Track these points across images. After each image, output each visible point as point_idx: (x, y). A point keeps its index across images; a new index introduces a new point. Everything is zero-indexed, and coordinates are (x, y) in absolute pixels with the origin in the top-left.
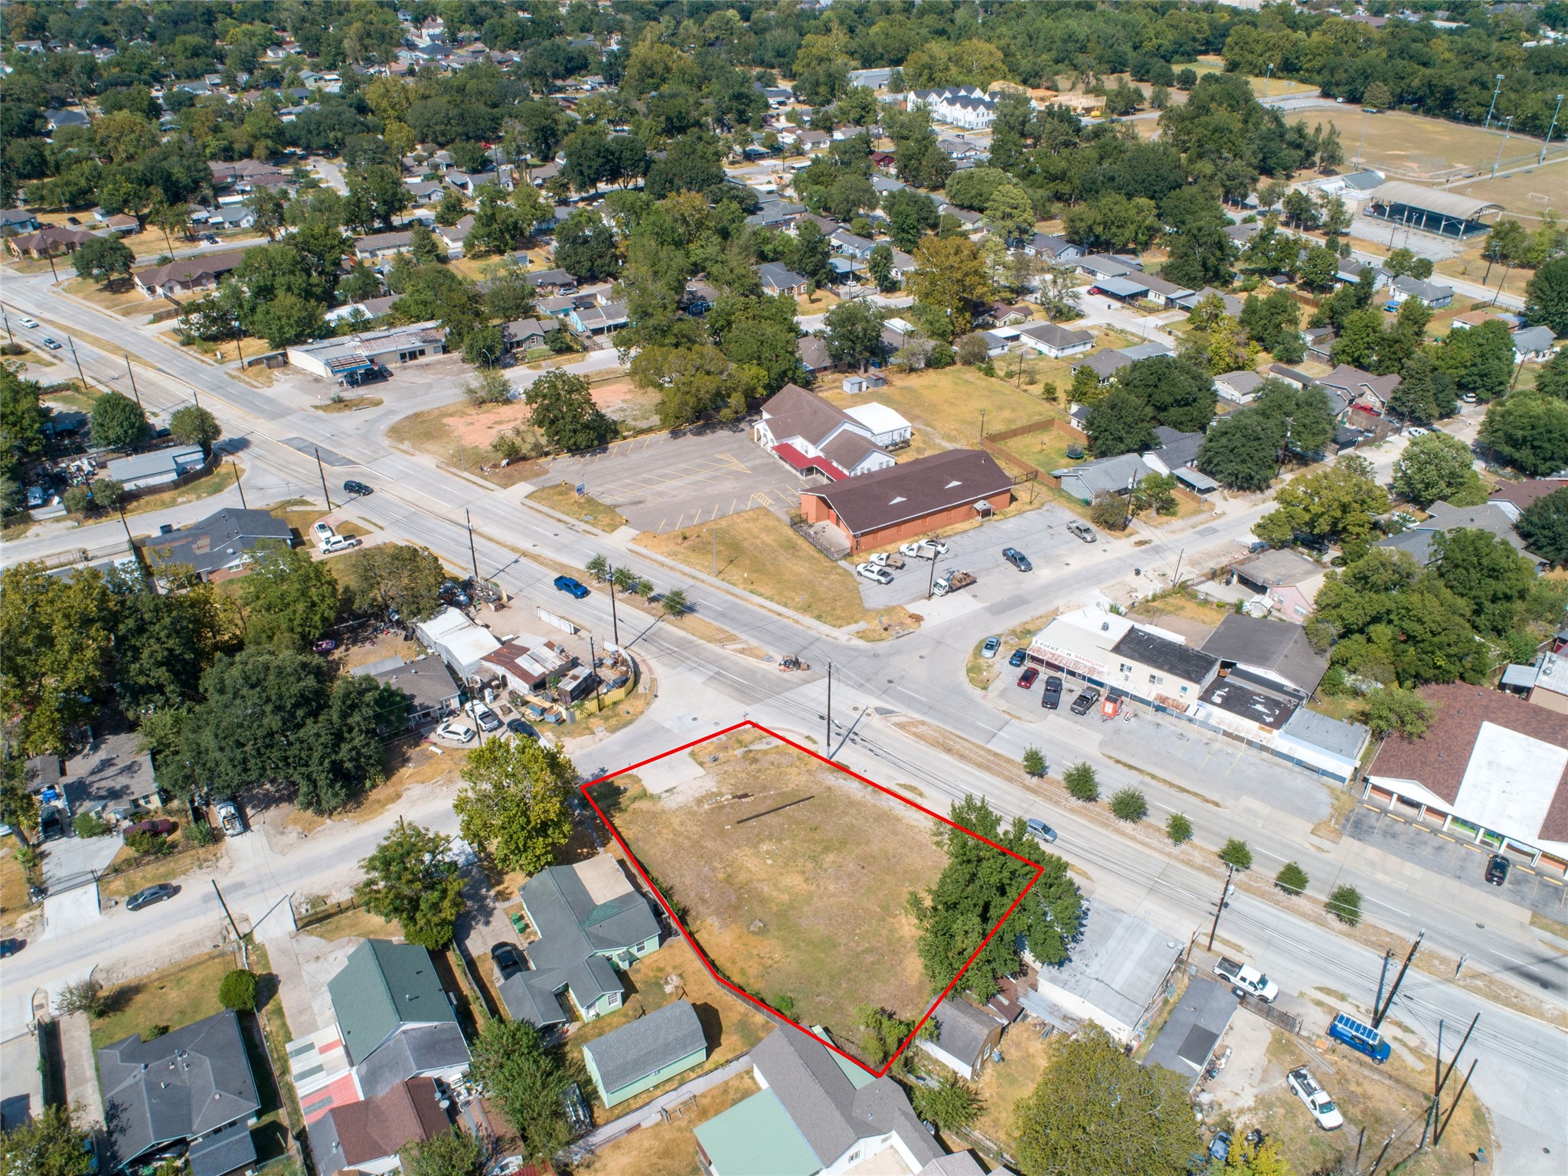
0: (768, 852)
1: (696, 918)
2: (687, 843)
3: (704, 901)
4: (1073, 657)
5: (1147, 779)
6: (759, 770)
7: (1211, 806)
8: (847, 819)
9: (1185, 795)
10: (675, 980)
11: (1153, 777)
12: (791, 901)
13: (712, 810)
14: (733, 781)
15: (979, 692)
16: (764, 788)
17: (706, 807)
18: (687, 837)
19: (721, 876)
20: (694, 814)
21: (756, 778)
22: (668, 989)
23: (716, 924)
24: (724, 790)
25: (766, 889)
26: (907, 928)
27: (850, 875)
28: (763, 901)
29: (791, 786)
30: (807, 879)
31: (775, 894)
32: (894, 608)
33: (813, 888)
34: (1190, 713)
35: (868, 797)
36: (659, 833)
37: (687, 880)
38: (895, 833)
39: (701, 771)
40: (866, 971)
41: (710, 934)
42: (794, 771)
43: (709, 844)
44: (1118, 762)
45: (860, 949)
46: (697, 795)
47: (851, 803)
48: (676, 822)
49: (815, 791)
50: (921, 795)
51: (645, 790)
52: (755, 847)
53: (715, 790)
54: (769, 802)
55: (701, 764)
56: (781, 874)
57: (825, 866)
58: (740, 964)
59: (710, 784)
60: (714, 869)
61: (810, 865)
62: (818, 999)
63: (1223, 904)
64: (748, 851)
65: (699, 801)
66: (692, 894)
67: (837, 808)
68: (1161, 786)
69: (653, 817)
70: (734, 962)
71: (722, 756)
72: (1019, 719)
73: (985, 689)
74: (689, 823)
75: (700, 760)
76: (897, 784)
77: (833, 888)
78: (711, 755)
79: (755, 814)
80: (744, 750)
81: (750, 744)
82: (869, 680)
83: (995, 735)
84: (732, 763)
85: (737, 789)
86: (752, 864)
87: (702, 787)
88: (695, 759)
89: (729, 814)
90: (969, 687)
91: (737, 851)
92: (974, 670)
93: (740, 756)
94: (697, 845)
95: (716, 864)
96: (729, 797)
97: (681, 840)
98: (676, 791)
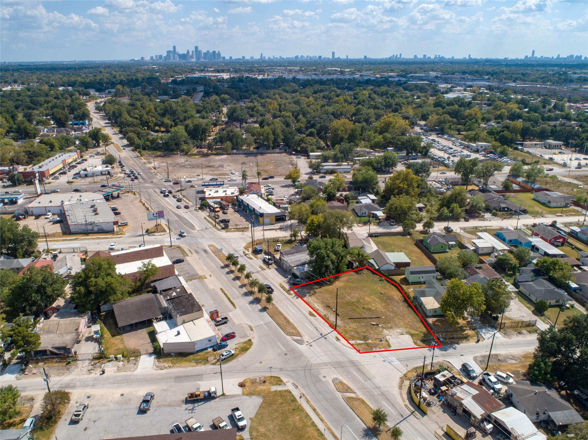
0: (372, 307)
1: (402, 299)
2: (399, 317)
3: (397, 302)
5: (231, 299)
6: (364, 332)
7: (223, 289)
8: (341, 310)
9: (227, 293)
11: (229, 299)
12: (371, 296)
13: (388, 323)
14: (377, 331)
16: (365, 326)
17: (389, 325)
20: (395, 324)
21: (367, 330)
22: (412, 289)
23: (395, 297)
24: (381, 329)
28: (379, 298)
29: (355, 324)
31: (375, 298)
32: (247, 395)
36: (409, 322)
37: (401, 308)
39: (388, 338)
41: (397, 295)
42: (351, 329)
43: (392, 315)
46: (392, 330)
48: (402, 323)
49: (348, 321)
50: (310, 312)
51: (412, 337)
53: (385, 330)
54: (366, 321)
55: (387, 341)
56: (371, 302)
58: (391, 288)
59: (385, 332)
60: (392, 308)
61: (361, 301)
64: (379, 310)
65: (391, 328)
66: (401, 304)
68: (230, 296)
69: (411, 327)
70: (393, 289)
71: (378, 342)
72: (250, 327)
73: (250, 340)
74: (398, 322)
75: (387, 343)
76: (315, 316)
77: (357, 295)
78: (382, 344)
79: (373, 319)
80: (367, 342)
81: (363, 344)
82: (294, 358)
83: (265, 324)
84: (374, 338)
85: (376, 328)
86: (379, 306)
87: (389, 332)
88: (389, 344)
89: (382, 321)
90: (254, 344)
91: (383, 311)
92: (244, 349)
93: (370, 340)
94: (396, 315)
95: (391, 310)
96: (380, 326)
97: (401, 318)
98: (400, 334)
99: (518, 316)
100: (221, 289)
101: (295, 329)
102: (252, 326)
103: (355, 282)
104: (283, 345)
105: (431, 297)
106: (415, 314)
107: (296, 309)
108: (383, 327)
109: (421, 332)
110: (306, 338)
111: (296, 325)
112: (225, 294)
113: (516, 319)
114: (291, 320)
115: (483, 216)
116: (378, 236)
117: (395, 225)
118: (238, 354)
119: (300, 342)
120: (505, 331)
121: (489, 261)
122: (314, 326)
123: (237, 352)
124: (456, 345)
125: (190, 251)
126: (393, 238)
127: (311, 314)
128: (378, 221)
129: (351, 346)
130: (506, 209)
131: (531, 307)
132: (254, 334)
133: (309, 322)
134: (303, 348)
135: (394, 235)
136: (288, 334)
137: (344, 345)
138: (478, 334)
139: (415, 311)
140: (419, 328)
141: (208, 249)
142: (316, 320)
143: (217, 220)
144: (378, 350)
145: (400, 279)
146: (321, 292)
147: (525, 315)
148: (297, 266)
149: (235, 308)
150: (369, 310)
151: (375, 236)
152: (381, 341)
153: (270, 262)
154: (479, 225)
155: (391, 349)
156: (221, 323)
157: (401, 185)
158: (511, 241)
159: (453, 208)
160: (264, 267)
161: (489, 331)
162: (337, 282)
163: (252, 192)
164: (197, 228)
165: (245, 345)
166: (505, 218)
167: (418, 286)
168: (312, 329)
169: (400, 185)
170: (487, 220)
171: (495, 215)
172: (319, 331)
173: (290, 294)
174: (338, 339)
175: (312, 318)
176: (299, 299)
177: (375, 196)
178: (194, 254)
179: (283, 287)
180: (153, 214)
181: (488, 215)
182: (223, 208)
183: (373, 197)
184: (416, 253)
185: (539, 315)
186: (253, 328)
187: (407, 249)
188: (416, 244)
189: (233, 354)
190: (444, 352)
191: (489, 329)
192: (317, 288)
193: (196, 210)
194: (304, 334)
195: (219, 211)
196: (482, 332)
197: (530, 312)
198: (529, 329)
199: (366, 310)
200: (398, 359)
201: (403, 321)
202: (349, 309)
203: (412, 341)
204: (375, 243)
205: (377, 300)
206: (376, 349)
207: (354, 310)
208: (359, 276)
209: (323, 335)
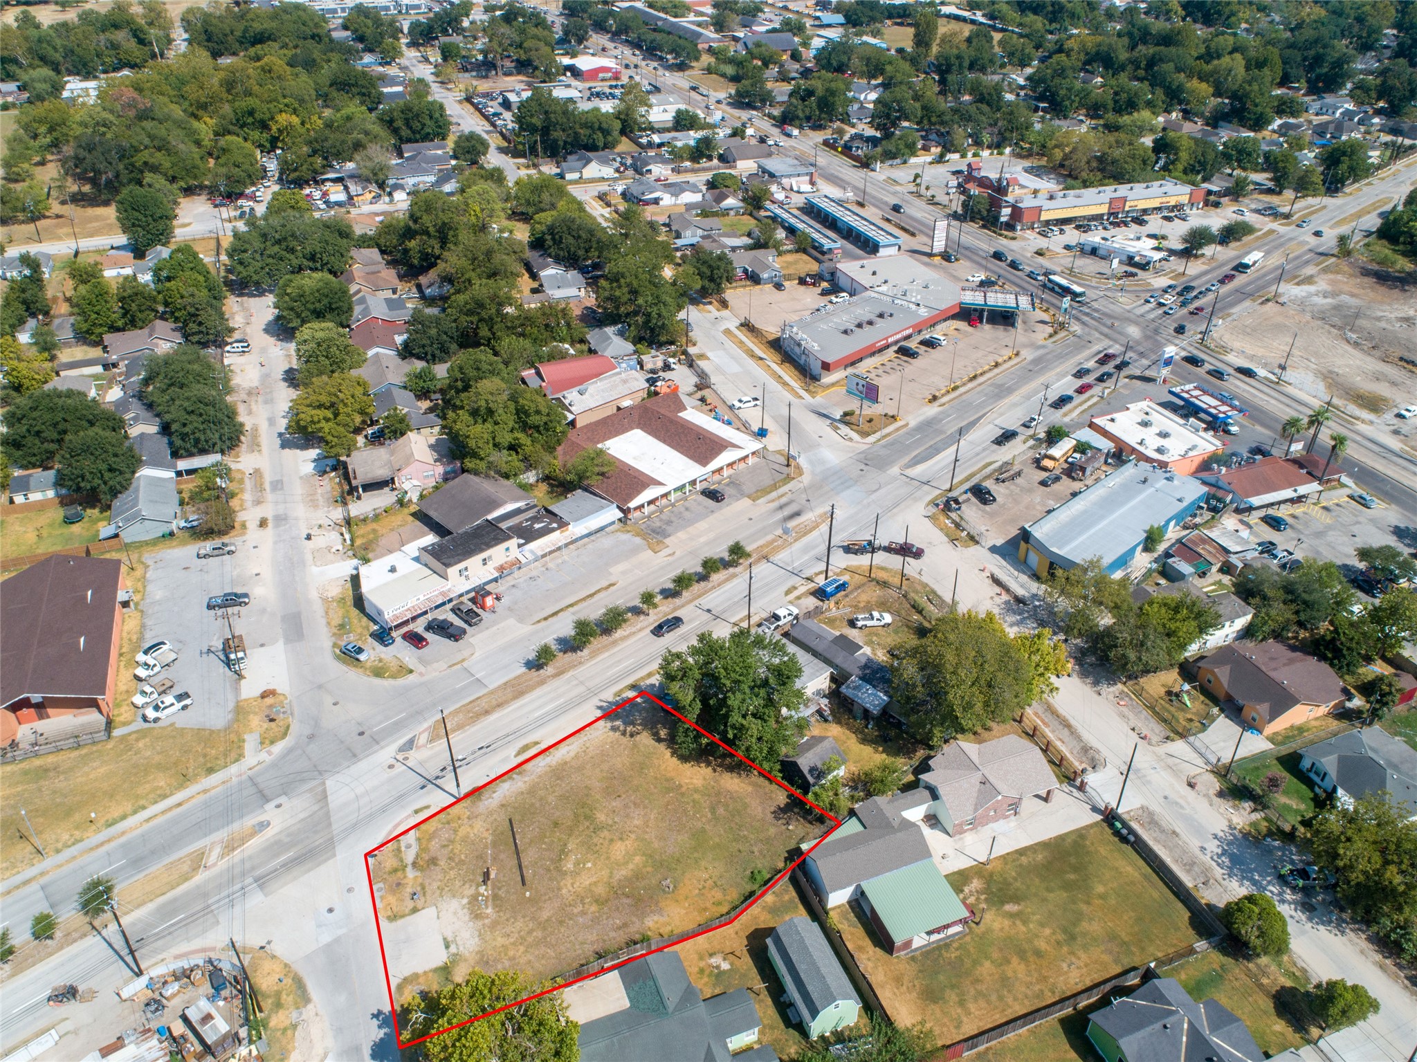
0: (577, 863)
1: (642, 933)
3: (625, 925)
4: (422, 598)
5: (571, 609)
6: (451, 859)
7: (612, 588)
8: (550, 799)
9: (596, 597)
10: (714, 961)
11: (571, 605)
12: (644, 854)
13: (495, 906)
15: (411, 677)
16: (481, 857)
17: (489, 911)
18: (530, 932)
19: (594, 908)
20: (494, 925)
21: (462, 862)
22: (725, 966)
23: (656, 918)
24: (469, 891)
25: (624, 872)
26: (695, 781)
27: (626, 806)
28: (638, 876)
29: (487, 835)
30: (621, 839)
31: (631, 866)
32: (239, 708)
33: (633, 836)
34: (523, 560)
35: (527, 779)
37: (593, 937)
38: (581, 768)
39: (430, 912)
40: (733, 816)
42: (465, 830)
43: (545, 915)
44: (546, 619)
45: (709, 815)
46: (467, 918)
47: (532, 791)
48: (502, 941)
49: (502, 818)
50: (537, 743)
51: (436, 970)
52: (565, 873)
53: (465, 901)
54: (502, 857)
55: (415, 910)
56: (608, 858)
57: (610, 822)
58: (708, 905)
59: (457, 904)
60: (583, 913)
61: (605, 833)
62: (757, 853)
63: (709, 611)
64: (569, 881)
65: (477, 916)
66: (612, 934)
67: (532, 805)
68: (585, 604)
70: (705, 909)
71: (409, 890)
72: (463, 660)
73: (411, 671)
74: (508, 930)
75: (407, 911)
76: (516, 756)
77: (636, 822)
78: (402, 900)
79: (516, 870)
80: (409, 869)
81: (401, 860)
82: (349, 749)
83: (478, 680)
84: (427, 882)
85: (471, 881)
86: (585, 880)
87: (455, 913)
88: (403, 916)
89: (508, 892)
90: (400, 682)
91: (564, 891)
92: (378, 672)
93: (418, 874)
94: (543, 926)
95: (575, 911)
96: (482, 889)
97: (530, 939)
98: (450, 939)
100: (611, 585)
102: (465, 664)
103: (721, 811)
104: (396, 723)
105: (631, 1001)
107: (547, 718)
108: (475, 897)
110: (422, 753)
112: (593, 595)
116: (1124, 840)
118: (362, 667)
119: (407, 746)
123: (369, 665)
125: (783, 495)
127: (524, 747)
132: (437, 674)
134: (387, 754)
137: (399, 823)
141: (806, 517)
142: (504, 759)
144: (379, 894)
146: (635, 746)
149: (539, 622)
150: (561, 858)
151: (1117, 833)
155: (385, 923)
164: (919, 468)
165: (395, 668)
173: (620, 692)
174: (420, 810)
175: (512, 750)
176: (600, 714)
178: (773, 505)
186: (458, 667)
187: (1062, 944)
189: (358, 660)
192: (656, 735)
193: (1030, 437)
199: (562, 851)
200: (337, 940)
201: (513, 944)
202: (558, 813)
203: (420, 970)
204: (1061, 838)
205: (623, 872)
206: (380, 890)
207: (556, 824)
208: (770, 817)
209: (438, 782)
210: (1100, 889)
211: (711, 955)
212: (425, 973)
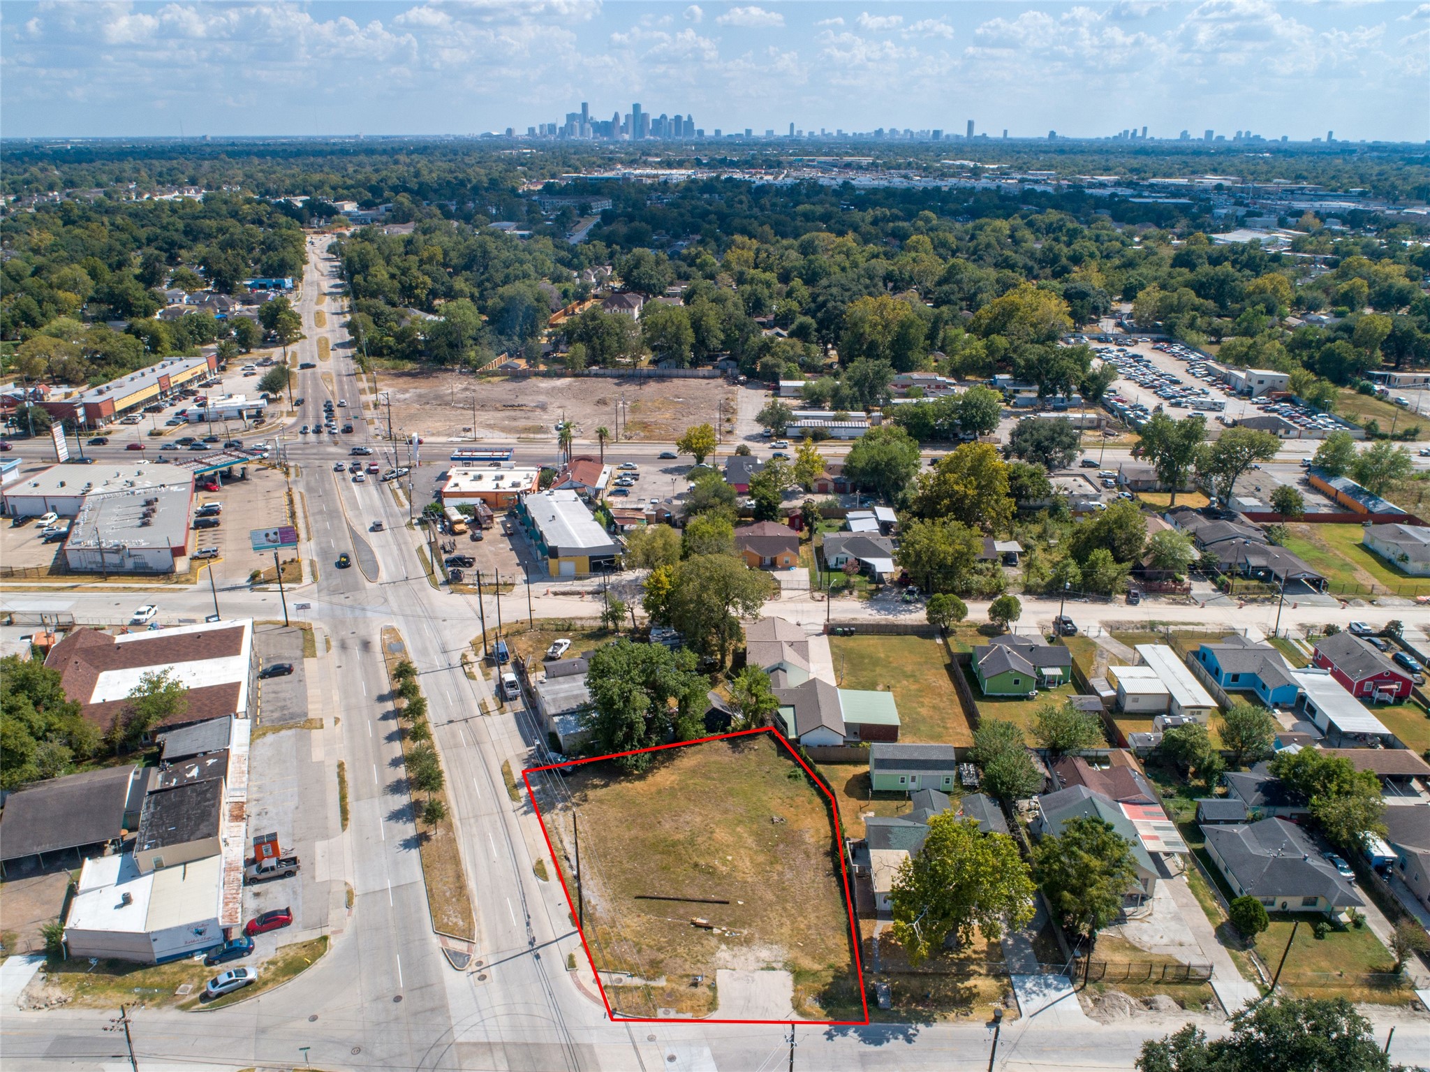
0: (724, 864)
1: (823, 846)
2: (789, 906)
3: (807, 854)
5: (350, 799)
6: (659, 950)
7: (346, 767)
8: (627, 866)
9: (348, 780)
10: (864, 818)
11: (343, 798)
12: (737, 825)
13: (742, 926)
14: (699, 948)
15: (333, 941)
16: (672, 927)
17: (745, 932)
18: (785, 909)
19: (778, 867)
20: (763, 931)
21: (670, 943)
22: (871, 814)
23: (807, 836)
24: (714, 943)
26: (671, 779)
27: (674, 821)
28: (759, 836)
29: (644, 918)
30: (711, 833)
31: (745, 835)
33: (712, 826)
36: (809, 927)
37: (810, 874)
38: (603, 840)
39: (722, 977)
40: (723, 771)
41: (818, 831)
42: (627, 933)
43: (770, 896)
44: (344, 820)
45: (715, 782)
46: (745, 949)
47: (608, 877)
48: (786, 930)
49: (629, 903)
50: (540, 862)
51: (795, 983)
52: (730, 875)
53: (723, 947)
54: (681, 911)
55: (713, 987)
56: (728, 846)
57: (687, 834)
58: (809, 807)
59: (724, 954)
60: (781, 874)
61: (700, 840)
62: (771, 770)
64: (739, 876)
65: (748, 941)
66: (814, 862)
67: (626, 880)
69: (808, 947)
70: (813, 809)
71: (683, 988)
72: (350, 892)
73: (325, 938)
74: (775, 923)
75: (711, 994)
76: (546, 878)
77: (698, 819)
78: (693, 995)
79: (705, 906)
80: (652, 983)
81: (637, 988)
82: (415, 1014)
83: (396, 889)
84: (680, 972)
85: (700, 938)
86: (745, 864)
87: (734, 956)
88: (715, 998)
89: (729, 916)
90: (330, 954)
91: (749, 880)
92: (292, 968)
93: (664, 978)
94: (782, 900)
95: (776, 878)
96: (716, 931)
97: (793, 911)
98: (765, 965)
99: (1165, 941)
100: (341, 766)
101: (467, 914)
102: (357, 892)
103: (715, 776)
104: (407, 965)
105: (903, 848)
106: (840, 901)
107: (506, 849)
108: (722, 939)
109: (831, 966)
110: (483, 950)
111: (476, 902)
112: (342, 781)
113: (1154, 951)
114: (472, 884)
115: (1188, 590)
116: (851, 633)
117: (917, 601)
118: (265, 983)
119: (457, 961)
120: (1101, 991)
121: (1140, 739)
122: (526, 910)
123: (269, 975)
124: (921, 1027)
125: (327, 642)
126: (895, 640)
127: (540, 871)
128: (873, 587)
129: (597, 993)
130: (1262, 574)
131: (1221, 911)
132: (349, 920)
133: (518, 896)
134: (454, 981)
135: (899, 634)
136: (442, 930)
137: (580, 986)
138: (1006, 995)
139: (843, 893)
140: (831, 951)
141: (377, 641)
142: (543, 890)
143: (445, 557)
144: (672, 1015)
145: (850, 776)
146: (601, 801)
147: (1188, 938)
148: (563, 714)
149: (344, 826)
150: (711, 872)
151: (844, 634)
152: (695, 984)
153: (510, 692)
154: (1165, 619)
155: (715, 1016)
156: (272, 874)
157: (959, 488)
158: (1235, 678)
159: (1094, 565)
160: (492, 705)
161: (1048, 986)
162: (663, 771)
163: (567, 484)
164: (384, 575)
165: (303, 952)
166: (1253, 601)
167: (894, 804)
168: (516, 921)
169: (956, 488)
170: (1196, 603)
171: (1224, 588)
172: (529, 930)
173: (514, 798)
174: (571, 964)
175: (534, 882)
176: (533, 816)
177: (897, 511)
178: (334, 651)
179: (506, 773)
180: (267, 535)
181: (1202, 588)
182: (478, 523)
183: (887, 514)
184: (940, 695)
185: (1237, 943)
186: (356, 900)
187: (916, 681)
188: (949, 668)
189: (250, 982)
190: (871, 1048)
191: (1051, 979)
192: (595, 787)
193: (410, 525)
194: (485, 936)
195: (462, 532)
196: (1021, 988)
197: (1209, 928)
198: (1183, 991)
199: (702, 871)
200: (716, 1057)
201: (793, 923)
202: (652, 865)
203: (792, 994)
204: (833, 653)
205: (750, 841)
206: (666, 1012)
207: (665, 869)
208: (737, 755)
209: (537, 943)
210: (882, 655)
211: (858, 818)
212: (795, 991)
